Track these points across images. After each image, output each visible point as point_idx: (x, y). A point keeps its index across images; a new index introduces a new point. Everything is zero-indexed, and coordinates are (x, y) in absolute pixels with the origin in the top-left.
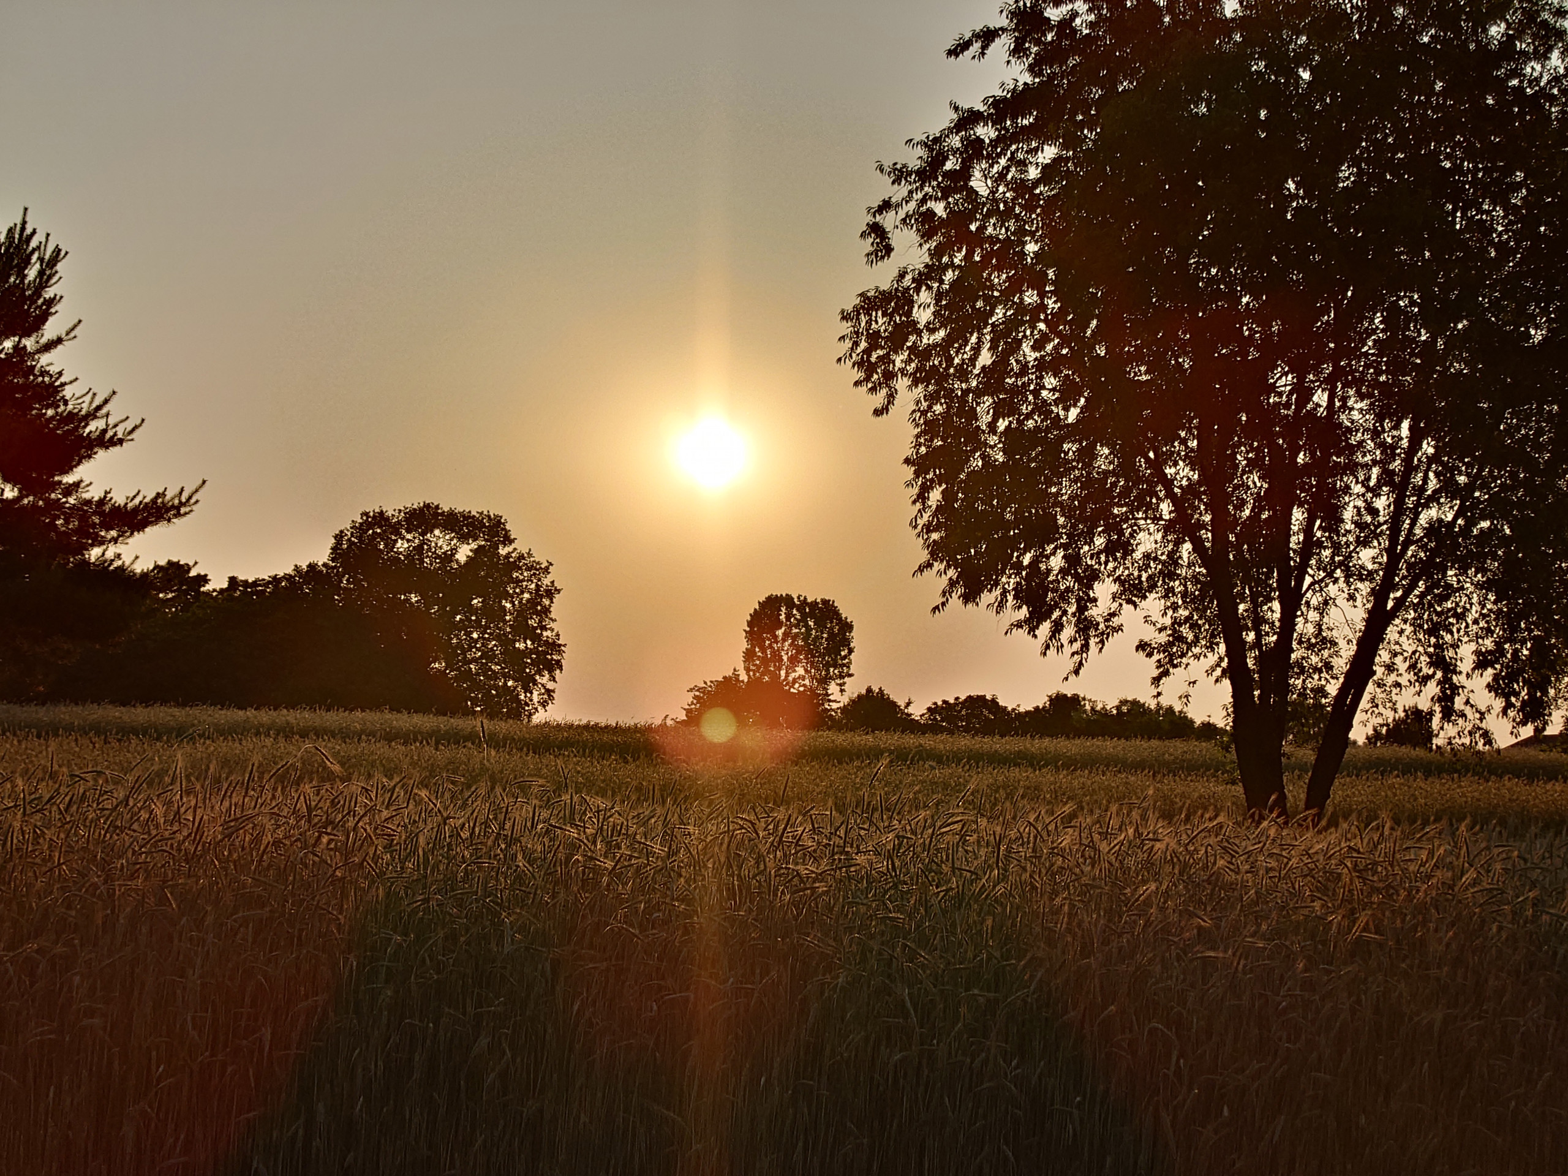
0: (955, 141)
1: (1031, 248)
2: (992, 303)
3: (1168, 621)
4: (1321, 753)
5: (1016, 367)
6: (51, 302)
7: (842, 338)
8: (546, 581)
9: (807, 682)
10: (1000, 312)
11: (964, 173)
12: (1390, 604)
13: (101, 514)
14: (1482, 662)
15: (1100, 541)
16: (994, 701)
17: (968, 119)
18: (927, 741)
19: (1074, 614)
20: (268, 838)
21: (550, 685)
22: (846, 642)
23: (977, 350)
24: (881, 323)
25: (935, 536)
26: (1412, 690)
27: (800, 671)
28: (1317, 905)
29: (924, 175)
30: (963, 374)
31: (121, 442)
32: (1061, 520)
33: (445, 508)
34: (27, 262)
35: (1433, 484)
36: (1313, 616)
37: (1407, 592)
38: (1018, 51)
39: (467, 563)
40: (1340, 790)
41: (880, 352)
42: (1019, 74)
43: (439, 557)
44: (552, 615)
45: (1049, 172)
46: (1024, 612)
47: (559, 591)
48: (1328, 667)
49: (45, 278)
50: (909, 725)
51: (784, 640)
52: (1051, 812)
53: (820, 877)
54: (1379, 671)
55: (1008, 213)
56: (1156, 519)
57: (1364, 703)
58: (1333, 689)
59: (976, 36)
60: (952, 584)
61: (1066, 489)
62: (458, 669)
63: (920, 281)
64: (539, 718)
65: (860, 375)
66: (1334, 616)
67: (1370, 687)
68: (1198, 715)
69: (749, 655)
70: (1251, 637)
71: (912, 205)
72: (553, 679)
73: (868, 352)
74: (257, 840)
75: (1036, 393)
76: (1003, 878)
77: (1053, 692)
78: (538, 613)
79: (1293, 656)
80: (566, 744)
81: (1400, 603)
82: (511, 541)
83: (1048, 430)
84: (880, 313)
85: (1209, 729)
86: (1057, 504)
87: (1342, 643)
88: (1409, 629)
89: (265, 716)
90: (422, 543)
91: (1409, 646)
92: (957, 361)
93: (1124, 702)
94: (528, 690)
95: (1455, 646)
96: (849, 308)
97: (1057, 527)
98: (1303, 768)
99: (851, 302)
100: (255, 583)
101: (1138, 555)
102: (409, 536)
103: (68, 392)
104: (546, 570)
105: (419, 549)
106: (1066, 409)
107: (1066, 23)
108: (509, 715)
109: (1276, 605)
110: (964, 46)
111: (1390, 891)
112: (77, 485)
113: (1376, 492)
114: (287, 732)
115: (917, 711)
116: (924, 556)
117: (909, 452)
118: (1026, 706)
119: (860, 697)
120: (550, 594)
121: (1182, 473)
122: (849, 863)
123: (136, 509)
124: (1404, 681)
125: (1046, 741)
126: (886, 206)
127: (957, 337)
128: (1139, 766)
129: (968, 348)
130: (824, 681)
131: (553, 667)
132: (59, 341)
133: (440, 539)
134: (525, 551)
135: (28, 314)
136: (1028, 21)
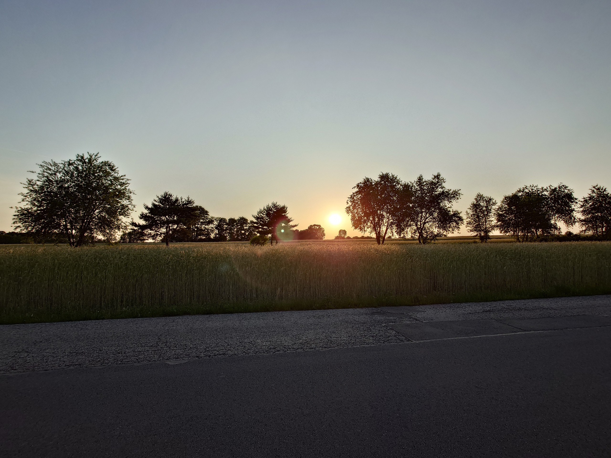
0: (353, 195)
1: (359, 203)
2: (356, 207)
3: (371, 230)
4: (383, 239)
5: (358, 212)
6: (287, 211)
7: (345, 210)
11: (354, 197)
13: (291, 226)
15: (365, 224)
16: (358, 237)
17: (354, 193)
18: (353, 240)
19: (364, 230)
22: (346, 233)
25: (353, 225)
27: (343, 235)
29: (351, 198)
31: (293, 221)
32: (362, 223)
33: (316, 224)
35: (391, 218)
39: (318, 228)
40: (385, 242)
41: (348, 211)
42: (357, 190)
44: (324, 232)
45: (360, 197)
46: (360, 230)
47: (325, 230)
51: (342, 233)
54: (387, 233)
55: (357, 200)
56: (369, 222)
57: (386, 235)
58: (384, 234)
60: (354, 228)
61: (363, 221)
62: (318, 236)
63: (351, 206)
64: (324, 239)
65: (347, 213)
66: (383, 229)
68: (373, 237)
69: (339, 234)
70: (377, 231)
71: (350, 200)
72: (325, 236)
75: (360, 214)
77: (362, 236)
79: (380, 232)
80: (326, 241)
81: (389, 228)
82: (321, 226)
83: (361, 216)
84: (348, 208)
87: (384, 231)
91: (389, 231)
92: (354, 211)
93: (368, 236)
94: (323, 237)
95: (393, 231)
96: (346, 208)
101: (368, 225)
102: (314, 227)
103: (289, 217)
108: (321, 239)
109: (379, 228)
110: (353, 188)
112: (290, 224)
113: (386, 219)
115: (352, 238)
117: (351, 218)
118: (360, 237)
119: (347, 237)
121: (371, 219)
123: (294, 226)
124: (389, 234)
125: (362, 239)
126: (348, 200)
130: (345, 236)
132: (288, 214)
133: (316, 227)
135: (285, 212)
136: (358, 186)
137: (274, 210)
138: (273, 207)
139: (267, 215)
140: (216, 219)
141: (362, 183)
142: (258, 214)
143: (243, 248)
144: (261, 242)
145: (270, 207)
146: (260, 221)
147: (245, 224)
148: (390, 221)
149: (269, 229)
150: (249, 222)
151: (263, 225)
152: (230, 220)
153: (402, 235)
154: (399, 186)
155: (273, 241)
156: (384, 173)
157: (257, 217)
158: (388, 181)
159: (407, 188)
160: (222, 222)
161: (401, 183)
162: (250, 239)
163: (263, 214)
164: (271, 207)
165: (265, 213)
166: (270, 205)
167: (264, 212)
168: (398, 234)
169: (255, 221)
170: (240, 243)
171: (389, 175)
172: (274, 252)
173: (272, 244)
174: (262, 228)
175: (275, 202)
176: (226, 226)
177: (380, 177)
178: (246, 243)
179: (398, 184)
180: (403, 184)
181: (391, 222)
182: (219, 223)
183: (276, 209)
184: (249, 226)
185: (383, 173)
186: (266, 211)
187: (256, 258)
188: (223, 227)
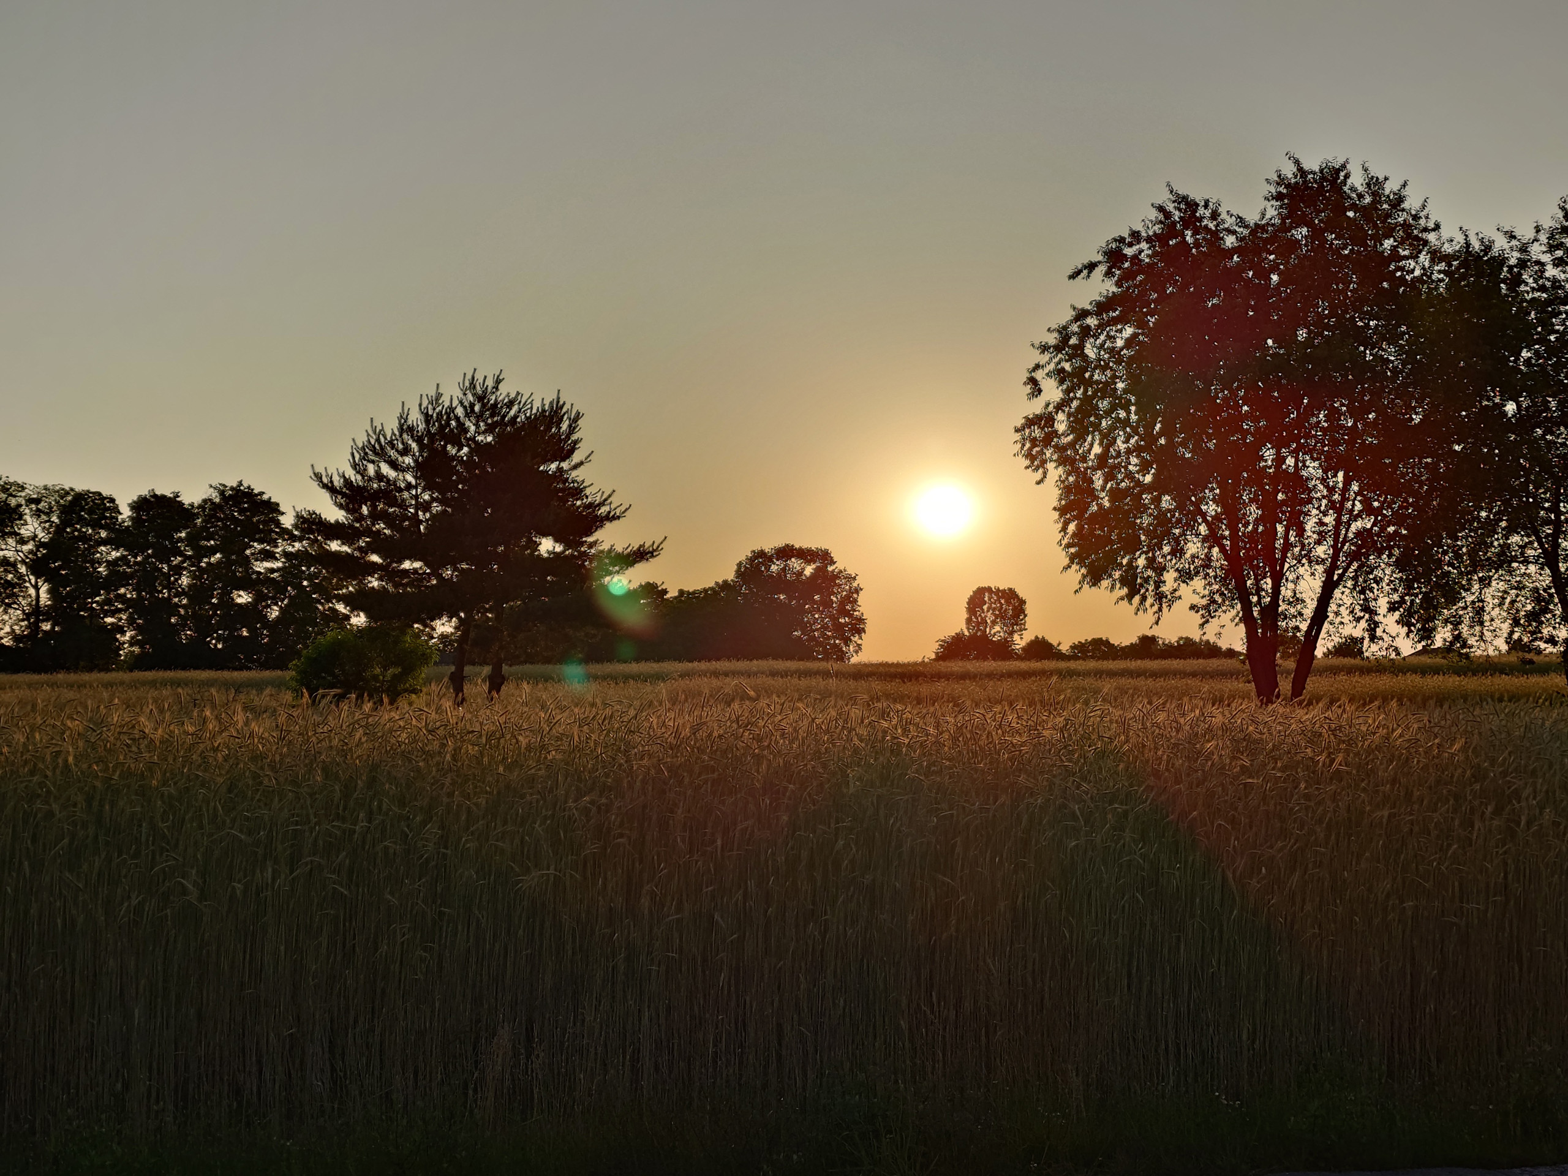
0: (1075, 328)
1: (1120, 385)
2: (1099, 418)
3: (1207, 592)
4: (1299, 662)
5: (1114, 454)
6: (576, 442)
7: (1016, 442)
8: (855, 584)
9: (1002, 634)
10: (1104, 423)
11: (1080, 347)
12: (1336, 577)
13: (609, 557)
14: (1393, 607)
15: (1166, 549)
16: (1107, 641)
17: (1082, 314)
18: (1073, 665)
19: (1153, 591)
20: (715, 734)
21: (859, 642)
22: (1023, 611)
23: (1092, 445)
24: (1037, 433)
25: (1073, 550)
26: (1352, 625)
27: (997, 628)
28: (1309, 750)
29: (1058, 349)
30: (1084, 459)
31: (619, 517)
32: (1143, 538)
33: (797, 546)
34: (561, 420)
35: (1358, 506)
36: (1291, 585)
37: (1345, 570)
38: (1109, 274)
39: (810, 577)
40: (1312, 684)
41: (1037, 449)
42: (1110, 287)
43: (795, 573)
44: (859, 603)
45: (1129, 342)
46: (1125, 590)
47: (861, 589)
48: (1301, 614)
49: (572, 429)
50: (1060, 656)
51: (988, 611)
52: (1150, 703)
53: (1023, 744)
54: (1331, 615)
55: (1106, 367)
56: (1197, 535)
57: (1323, 634)
58: (1304, 626)
59: (1085, 267)
60: (1084, 576)
61: (1146, 520)
62: (808, 635)
63: (1059, 407)
64: (854, 660)
65: (1028, 462)
66: (1303, 585)
67: (1326, 625)
68: (1224, 645)
69: (969, 621)
70: (1255, 599)
71: (1052, 366)
72: (861, 638)
73: (1030, 449)
74: (710, 735)
75: (1126, 468)
76: (1127, 741)
77: (1140, 634)
78: (851, 602)
79: (1280, 609)
80: (871, 674)
81: (1341, 576)
82: (835, 562)
83: (1134, 488)
84: (1036, 427)
85: (1231, 653)
86: (1141, 528)
87: (1308, 601)
88: (1347, 591)
89: (703, 666)
90: (786, 566)
91: (1348, 601)
92: (1080, 452)
93: (1181, 638)
94: (847, 645)
95: (1375, 600)
96: (1019, 425)
97: (1141, 542)
98: (1288, 673)
99: (1020, 422)
100: (694, 593)
101: (1188, 556)
102: (778, 563)
103: (588, 491)
104: (854, 578)
105: (784, 570)
106: (1144, 476)
107: (1135, 258)
108: (837, 659)
109: (1269, 581)
110: (1079, 272)
111: (1351, 742)
112: (595, 543)
113: (1325, 514)
114: (716, 674)
115: (1065, 648)
116: (1067, 561)
117: (1055, 504)
118: (1126, 642)
119: (1032, 642)
120: (857, 590)
121: (1211, 509)
122: (1039, 736)
123: (629, 555)
124: (1345, 621)
125: (1139, 662)
126: (1037, 367)
127: (1080, 437)
128: (1194, 675)
129: (1086, 444)
130: (1011, 633)
131: (860, 631)
132: (581, 463)
133: (795, 564)
134: (842, 569)
135: (563, 449)
136: (1114, 257)
137: (480, 438)
138: (467, 415)
139: (420, 468)
140: (37, 501)
141: (1149, 240)
142: (355, 466)
143: (240, 717)
144: (375, 678)
145: (452, 409)
146: (375, 516)
147: (261, 542)
148: (1356, 526)
149: (439, 577)
150: (287, 521)
151: (394, 551)
152: (141, 505)
153: (1442, 636)
154: (1424, 258)
155: (468, 669)
156: (1312, 164)
157: (347, 482)
158: (1337, 222)
159: (1480, 275)
160: (81, 520)
161: (1432, 237)
162: (298, 654)
163: (394, 465)
164: (460, 411)
165: (408, 460)
166: (452, 394)
167: (406, 451)
168: (1409, 625)
169: (334, 514)
170: (210, 683)
171: (1347, 176)
172: (473, 750)
173: (459, 689)
174: (385, 572)
175: (486, 374)
176: (115, 554)
177: (1279, 197)
178: (260, 686)
179: (1418, 244)
180: (1448, 249)
181: (1358, 534)
182: (60, 530)
183: (490, 429)
184: (286, 554)
185: (1306, 166)
186: (419, 440)
187: (337, 795)
188: (93, 562)
